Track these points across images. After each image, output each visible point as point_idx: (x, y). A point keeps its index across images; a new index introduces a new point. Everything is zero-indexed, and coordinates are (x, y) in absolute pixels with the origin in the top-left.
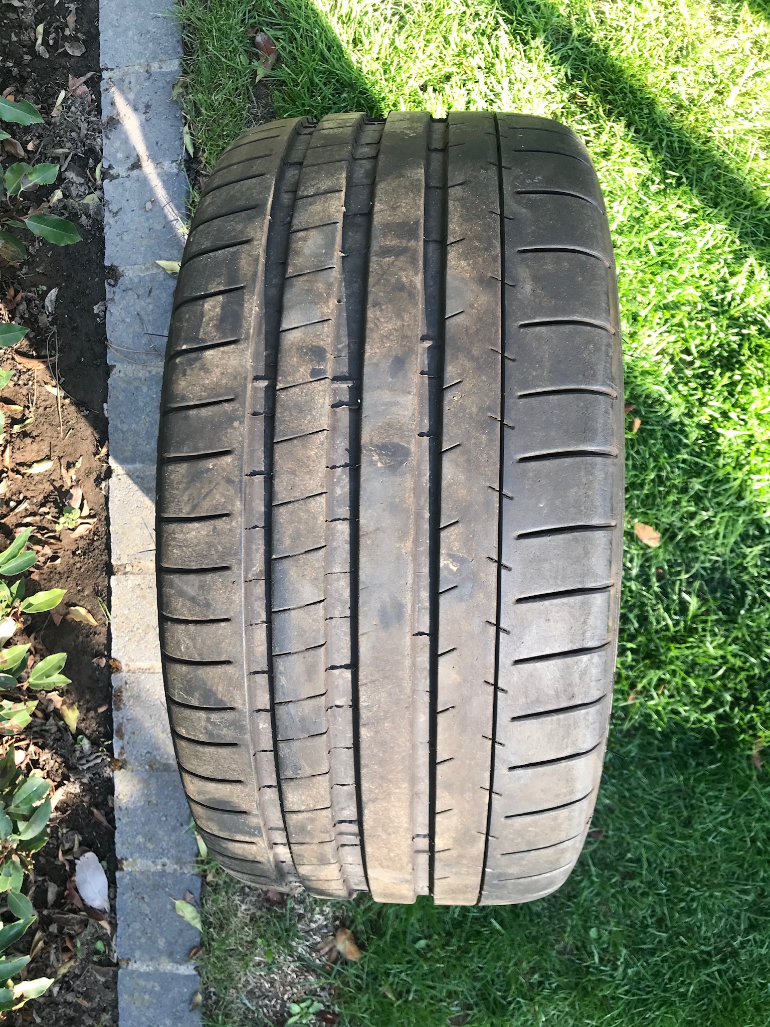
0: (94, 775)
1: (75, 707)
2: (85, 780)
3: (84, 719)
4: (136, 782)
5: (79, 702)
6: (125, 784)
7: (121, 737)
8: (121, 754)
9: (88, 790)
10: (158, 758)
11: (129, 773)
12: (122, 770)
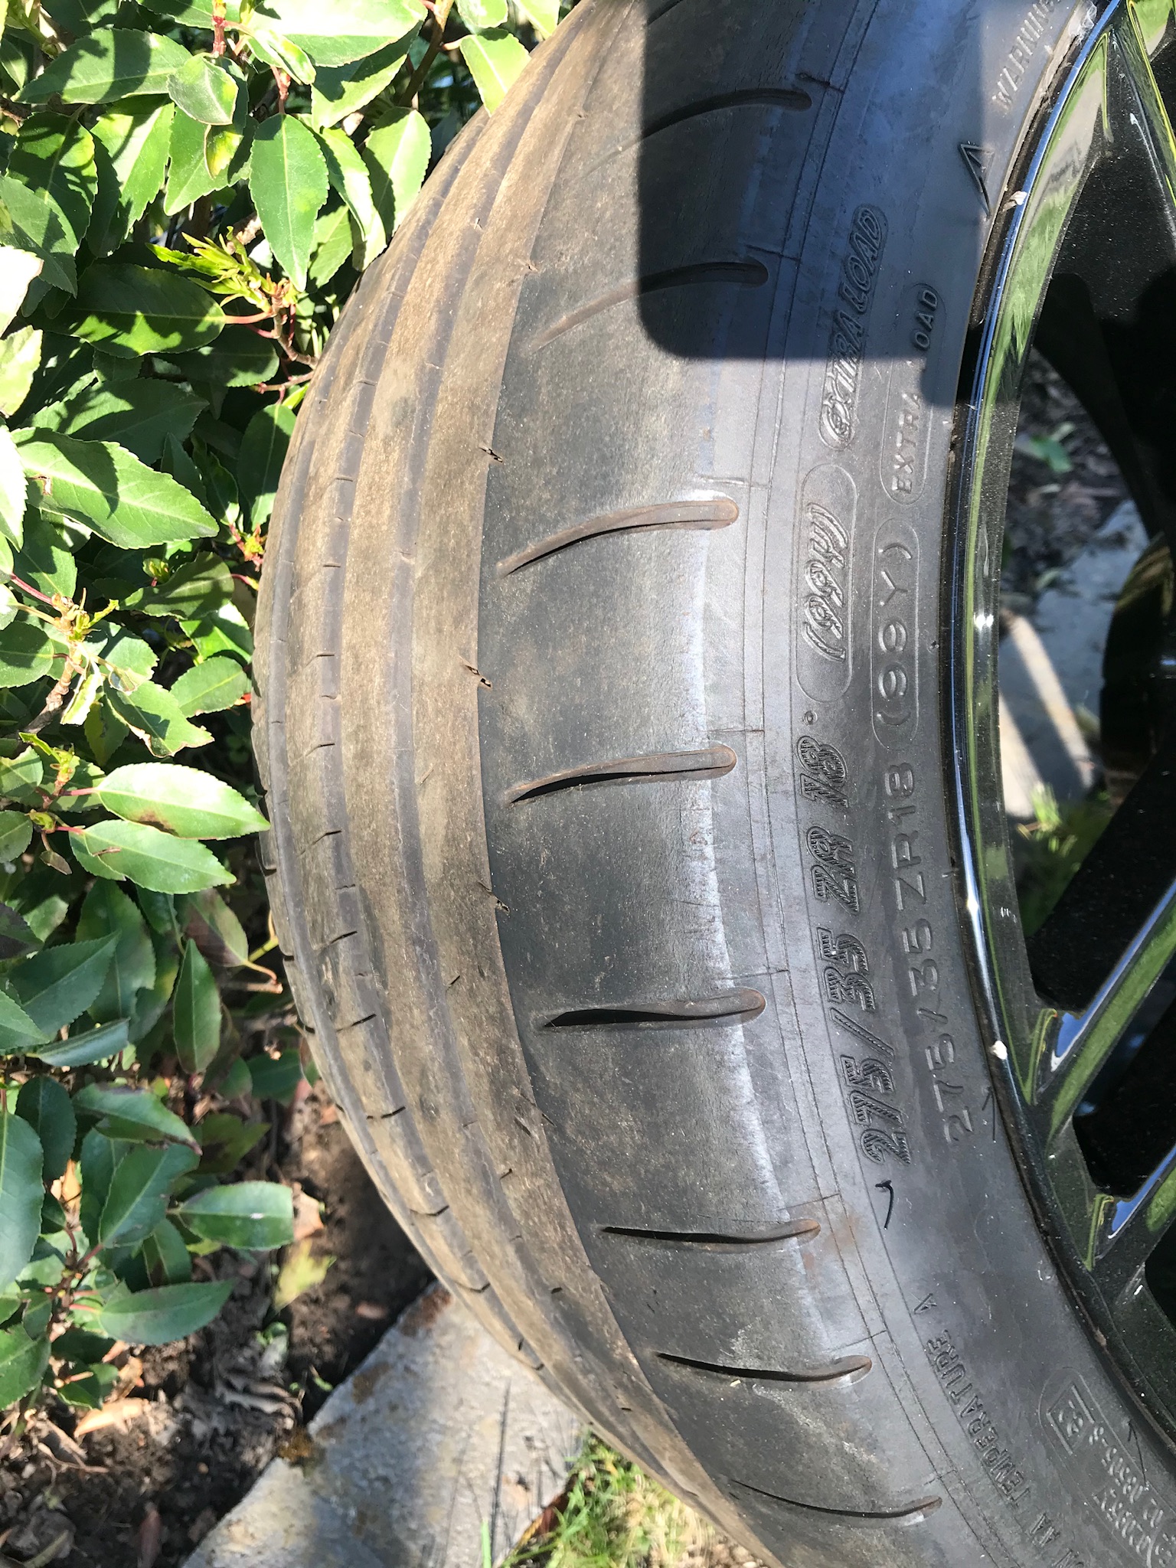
0: (228, 1433)
1: (327, 1262)
2: (199, 1429)
3: (316, 1301)
4: (299, 1525)
5: (342, 1258)
6: (274, 1509)
7: (363, 1393)
8: (327, 1430)
9: (181, 1457)
10: (395, 1512)
11: (304, 1493)
12: (298, 1471)
